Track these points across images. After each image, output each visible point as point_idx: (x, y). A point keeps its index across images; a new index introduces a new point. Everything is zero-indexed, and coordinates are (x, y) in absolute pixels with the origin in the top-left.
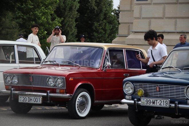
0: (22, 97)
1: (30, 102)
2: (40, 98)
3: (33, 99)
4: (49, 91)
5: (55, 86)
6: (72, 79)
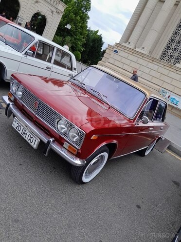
0: (17, 122)
1: (23, 135)
2: (37, 141)
3: (27, 135)
4: (51, 140)
5: (65, 134)
6: (96, 138)
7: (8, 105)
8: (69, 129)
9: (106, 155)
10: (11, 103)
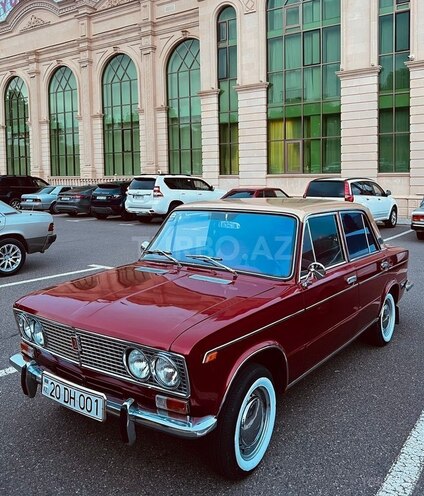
1: (67, 405)
2: (100, 401)
3: (77, 399)
4: (128, 404)
5: (151, 379)
6: (214, 357)
7: (25, 369)
8: (153, 363)
9: (264, 382)
10: (28, 364)
